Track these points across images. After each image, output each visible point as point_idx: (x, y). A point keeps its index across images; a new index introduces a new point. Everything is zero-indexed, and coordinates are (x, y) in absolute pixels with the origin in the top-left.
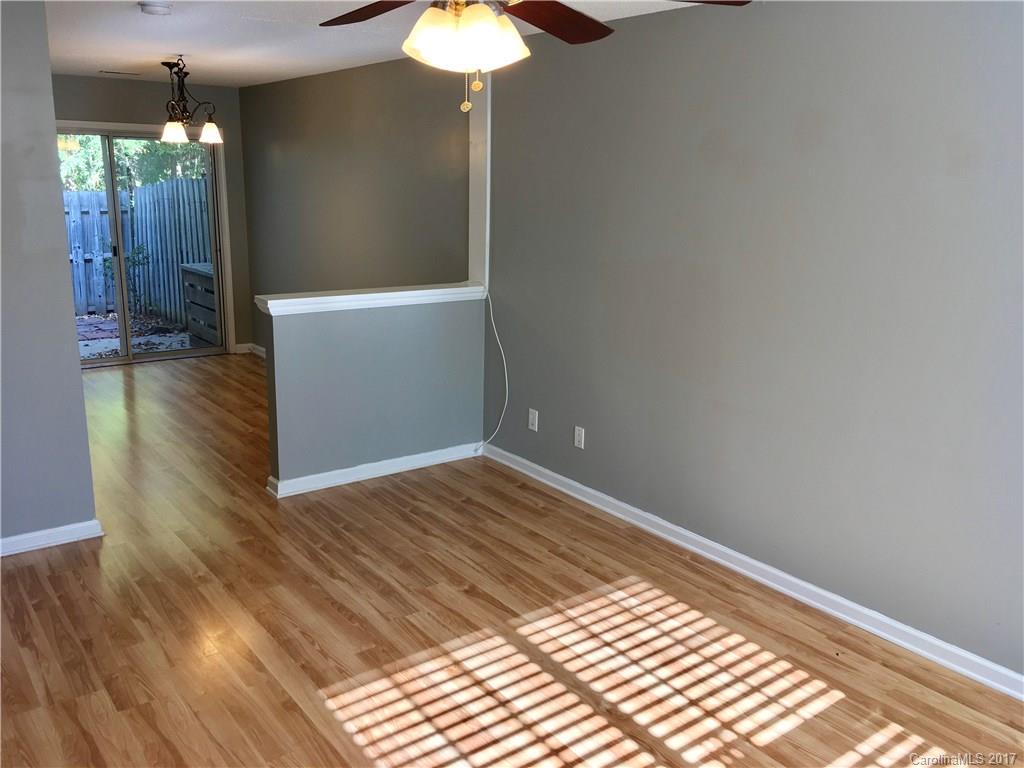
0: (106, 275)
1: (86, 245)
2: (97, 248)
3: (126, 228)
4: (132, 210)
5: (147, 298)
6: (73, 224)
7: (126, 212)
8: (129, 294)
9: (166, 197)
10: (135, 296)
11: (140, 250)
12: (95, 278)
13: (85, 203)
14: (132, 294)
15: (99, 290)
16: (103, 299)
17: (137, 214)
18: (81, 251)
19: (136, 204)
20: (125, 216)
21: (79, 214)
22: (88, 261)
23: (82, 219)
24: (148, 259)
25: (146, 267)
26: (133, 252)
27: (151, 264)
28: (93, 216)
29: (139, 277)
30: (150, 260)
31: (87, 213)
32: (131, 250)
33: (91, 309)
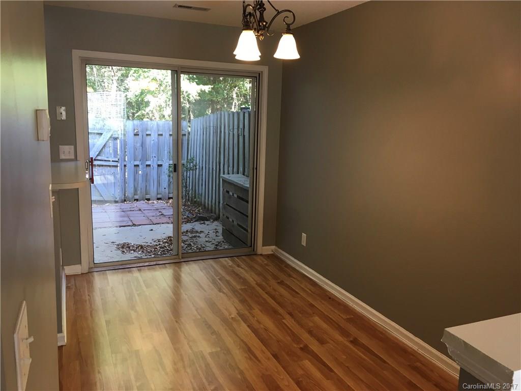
0: (169, 176)
1: (159, 156)
2: (166, 157)
3: (184, 145)
4: (189, 133)
5: (194, 192)
6: (152, 142)
7: (185, 135)
8: (182, 189)
9: (212, 125)
10: (186, 191)
11: (192, 160)
12: (163, 177)
13: (161, 129)
14: (184, 189)
15: (165, 183)
16: (167, 190)
17: (192, 136)
18: (156, 159)
19: (191, 130)
20: (184, 138)
21: (157, 135)
22: (159, 166)
23: (158, 139)
24: (196, 167)
25: (194, 171)
26: (187, 162)
27: (197, 170)
28: (165, 137)
29: (189, 178)
30: (198, 167)
31: (162, 135)
32: (186, 161)
33: (159, 196)
